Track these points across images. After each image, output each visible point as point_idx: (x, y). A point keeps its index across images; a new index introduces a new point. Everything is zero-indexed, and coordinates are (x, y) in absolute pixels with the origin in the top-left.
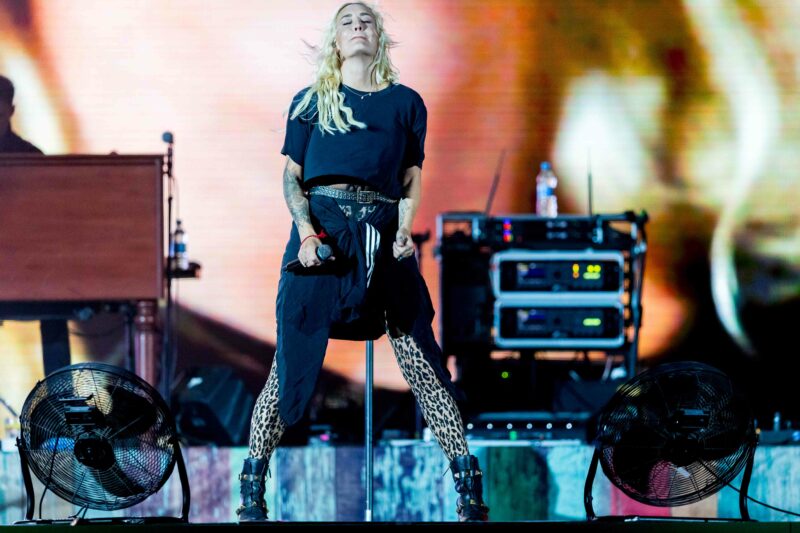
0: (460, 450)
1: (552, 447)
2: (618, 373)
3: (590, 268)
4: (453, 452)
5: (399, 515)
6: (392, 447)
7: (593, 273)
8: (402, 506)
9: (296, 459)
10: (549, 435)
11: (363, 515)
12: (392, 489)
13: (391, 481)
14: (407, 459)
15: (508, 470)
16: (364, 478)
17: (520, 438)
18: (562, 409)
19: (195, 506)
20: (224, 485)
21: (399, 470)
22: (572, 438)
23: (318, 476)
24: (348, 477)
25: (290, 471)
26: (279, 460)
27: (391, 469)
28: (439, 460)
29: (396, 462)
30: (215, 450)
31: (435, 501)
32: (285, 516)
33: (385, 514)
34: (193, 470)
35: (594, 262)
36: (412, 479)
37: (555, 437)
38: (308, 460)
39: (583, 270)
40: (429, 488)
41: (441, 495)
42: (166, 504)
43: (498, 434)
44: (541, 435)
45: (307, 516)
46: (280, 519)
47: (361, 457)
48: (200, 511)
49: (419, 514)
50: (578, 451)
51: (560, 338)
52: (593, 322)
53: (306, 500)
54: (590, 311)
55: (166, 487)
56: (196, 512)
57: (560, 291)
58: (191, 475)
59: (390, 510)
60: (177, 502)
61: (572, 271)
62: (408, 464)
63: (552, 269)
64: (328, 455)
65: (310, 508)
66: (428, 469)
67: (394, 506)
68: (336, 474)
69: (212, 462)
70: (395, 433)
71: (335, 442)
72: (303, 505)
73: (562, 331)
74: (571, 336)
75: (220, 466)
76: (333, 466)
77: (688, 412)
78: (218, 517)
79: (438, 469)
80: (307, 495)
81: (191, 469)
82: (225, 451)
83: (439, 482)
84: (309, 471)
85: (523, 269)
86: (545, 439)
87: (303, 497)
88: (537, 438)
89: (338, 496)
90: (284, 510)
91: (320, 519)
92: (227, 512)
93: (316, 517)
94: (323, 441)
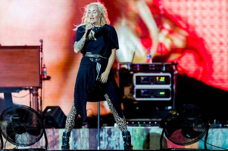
0: (125, 130)
1: (151, 129)
2: (170, 108)
3: (162, 78)
4: (123, 130)
5: (107, 148)
6: (105, 129)
7: (162, 79)
8: (108, 145)
9: (78, 132)
10: (150, 125)
11: (97, 148)
12: (105, 141)
13: (105, 138)
14: (109, 132)
15: (138, 135)
16: (97, 137)
17: (142, 126)
18: (154, 118)
19: (49, 145)
20: (57, 139)
21: (107, 135)
22: (157, 126)
23: (84, 137)
24: (92, 137)
25: (76, 136)
26: (73, 132)
27: (105, 135)
28: (119, 133)
29: (106, 133)
30: (55, 129)
31: (117, 144)
32: (75, 148)
33: (103, 148)
34: (49, 135)
35: (162, 76)
36: (111, 138)
37: (152, 126)
38: (81, 132)
39: (159, 79)
40: (116, 140)
41: (119, 142)
42: (41, 145)
43: (135, 125)
44: (148, 125)
45: (81, 148)
46: (73, 149)
47: (96, 132)
48: (51, 147)
49: (113, 148)
50: (158, 130)
51: (153, 98)
52: (162, 93)
53: (81, 144)
54: (161, 90)
55: (41, 140)
56: (49, 147)
57: (153, 84)
58: (48, 137)
59: (105, 146)
60: (44, 144)
61: (156, 79)
62: (110, 133)
63: (151, 78)
64: (87, 131)
65: (82, 146)
66: (115, 135)
67: (106, 146)
68: (89, 136)
69: (54, 133)
70: (106, 125)
71: (89, 127)
72: (80, 145)
73: (153, 96)
74: (156, 97)
75: (56, 134)
76: (88, 134)
77: (189, 119)
78: (55, 148)
79: (118, 135)
80: (81, 142)
81: (48, 135)
82: (58, 130)
83: (119, 138)
84: (82, 136)
85: (142, 78)
86: (149, 126)
87: (80, 143)
88: (146, 126)
89: (90, 143)
90: (74, 146)
91: (85, 149)
92: (58, 147)
93: (83, 149)
94: (85, 127)
